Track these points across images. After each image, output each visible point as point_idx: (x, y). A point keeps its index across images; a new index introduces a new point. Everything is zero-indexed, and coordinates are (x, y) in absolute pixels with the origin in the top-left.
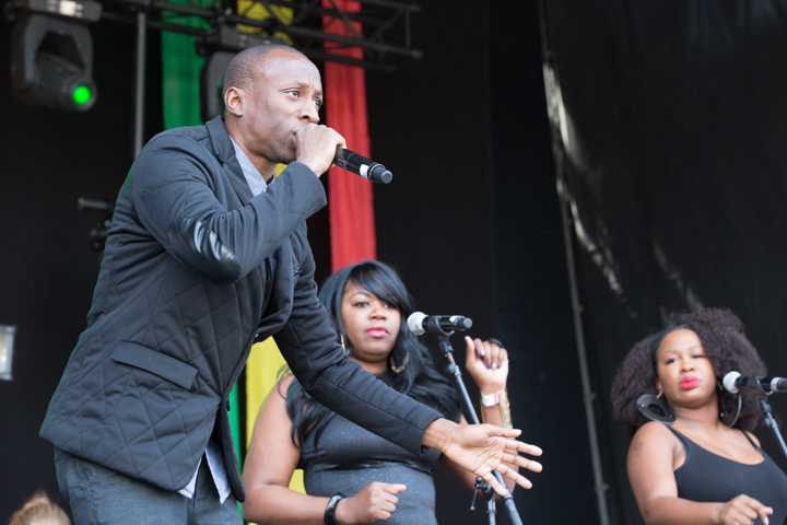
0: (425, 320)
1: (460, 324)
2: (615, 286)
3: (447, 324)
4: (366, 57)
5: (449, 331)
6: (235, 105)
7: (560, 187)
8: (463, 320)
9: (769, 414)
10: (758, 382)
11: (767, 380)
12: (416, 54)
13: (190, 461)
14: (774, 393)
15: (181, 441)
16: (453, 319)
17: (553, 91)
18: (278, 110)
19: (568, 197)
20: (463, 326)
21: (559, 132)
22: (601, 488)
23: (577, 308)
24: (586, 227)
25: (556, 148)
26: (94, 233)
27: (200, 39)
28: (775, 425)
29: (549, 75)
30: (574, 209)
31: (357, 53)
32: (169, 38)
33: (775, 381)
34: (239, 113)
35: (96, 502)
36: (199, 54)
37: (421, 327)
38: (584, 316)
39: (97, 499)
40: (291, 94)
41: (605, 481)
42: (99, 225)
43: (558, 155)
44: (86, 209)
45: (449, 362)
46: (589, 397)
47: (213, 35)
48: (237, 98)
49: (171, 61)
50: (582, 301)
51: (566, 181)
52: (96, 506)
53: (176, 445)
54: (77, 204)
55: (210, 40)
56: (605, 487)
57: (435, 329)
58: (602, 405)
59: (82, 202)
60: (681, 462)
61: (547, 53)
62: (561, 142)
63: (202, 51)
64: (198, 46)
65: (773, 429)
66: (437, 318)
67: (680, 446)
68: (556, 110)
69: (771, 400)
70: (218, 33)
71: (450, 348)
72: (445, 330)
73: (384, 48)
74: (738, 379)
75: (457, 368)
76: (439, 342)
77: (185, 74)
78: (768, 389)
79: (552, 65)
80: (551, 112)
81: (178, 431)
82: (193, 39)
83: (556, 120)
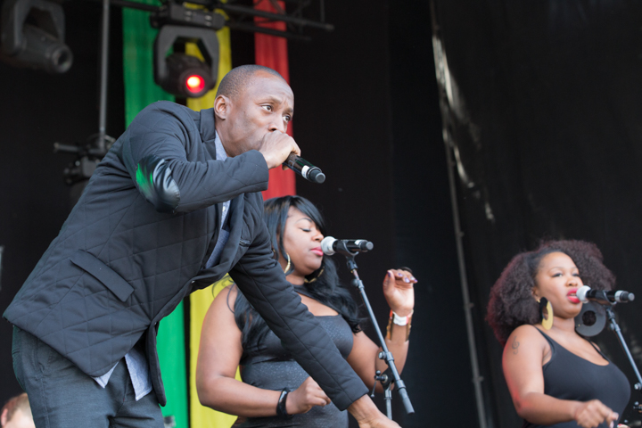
0: (335, 243)
1: (363, 247)
2: (490, 216)
3: (353, 246)
4: (288, 29)
5: (355, 252)
6: (221, 109)
7: (445, 136)
8: (365, 243)
9: (613, 320)
10: (605, 294)
11: (612, 293)
12: (329, 27)
13: (109, 358)
14: (618, 303)
15: (106, 340)
16: (358, 242)
17: (440, 58)
18: (253, 120)
19: (452, 144)
20: (366, 248)
21: (445, 91)
22: (477, 379)
23: (459, 234)
24: (466, 168)
25: (442, 104)
26: (67, 171)
27: (154, 14)
28: (618, 329)
29: (437, 45)
30: (457, 154)
31: (281, 26)
32: (128, 13)
33: (619, 293)
34: (223, 117)
35: (47, 391)
36: (152, 26)
37: (331, 249)
38: (464, 239)
39: (48, 389)
40: (265, 108)
41: (481, 374)
42: (71, 165)
43: (445, 110)
44: (61, 152)
45: (354, 278)
46: (468, 306)
47: (164, 11)
48: (223, 105)
49: (130, 32)
50: (462, 229)
51: (450, 130)
52: (47, 394)
53: (102, 341)
54: (53, 148)
55: (162, 15)
56: (481, 379)
57: (343, 250)
58: (479, 312)
59: (57, 146)
60: (548, 360)
61: (436, 27)
62: (446, 99)
63: (156, 24)
64: (152, 20)
65: (616, 332)
66: (345, 242)
67: (548, 347)
68: (443, 73)
69: (615, 309)
70: (168, 9)
71: (355, 266)
72: (351, 251)
73: (303, 22)
74: (588, 292)
75: (361, 282)
76: (346, 260)
77: (142, 43)
78: (612, 300)
79: (439, 37)
80: (438, 75)
81: (105, 331)
82: (148, 14)
83: (442, 81)
